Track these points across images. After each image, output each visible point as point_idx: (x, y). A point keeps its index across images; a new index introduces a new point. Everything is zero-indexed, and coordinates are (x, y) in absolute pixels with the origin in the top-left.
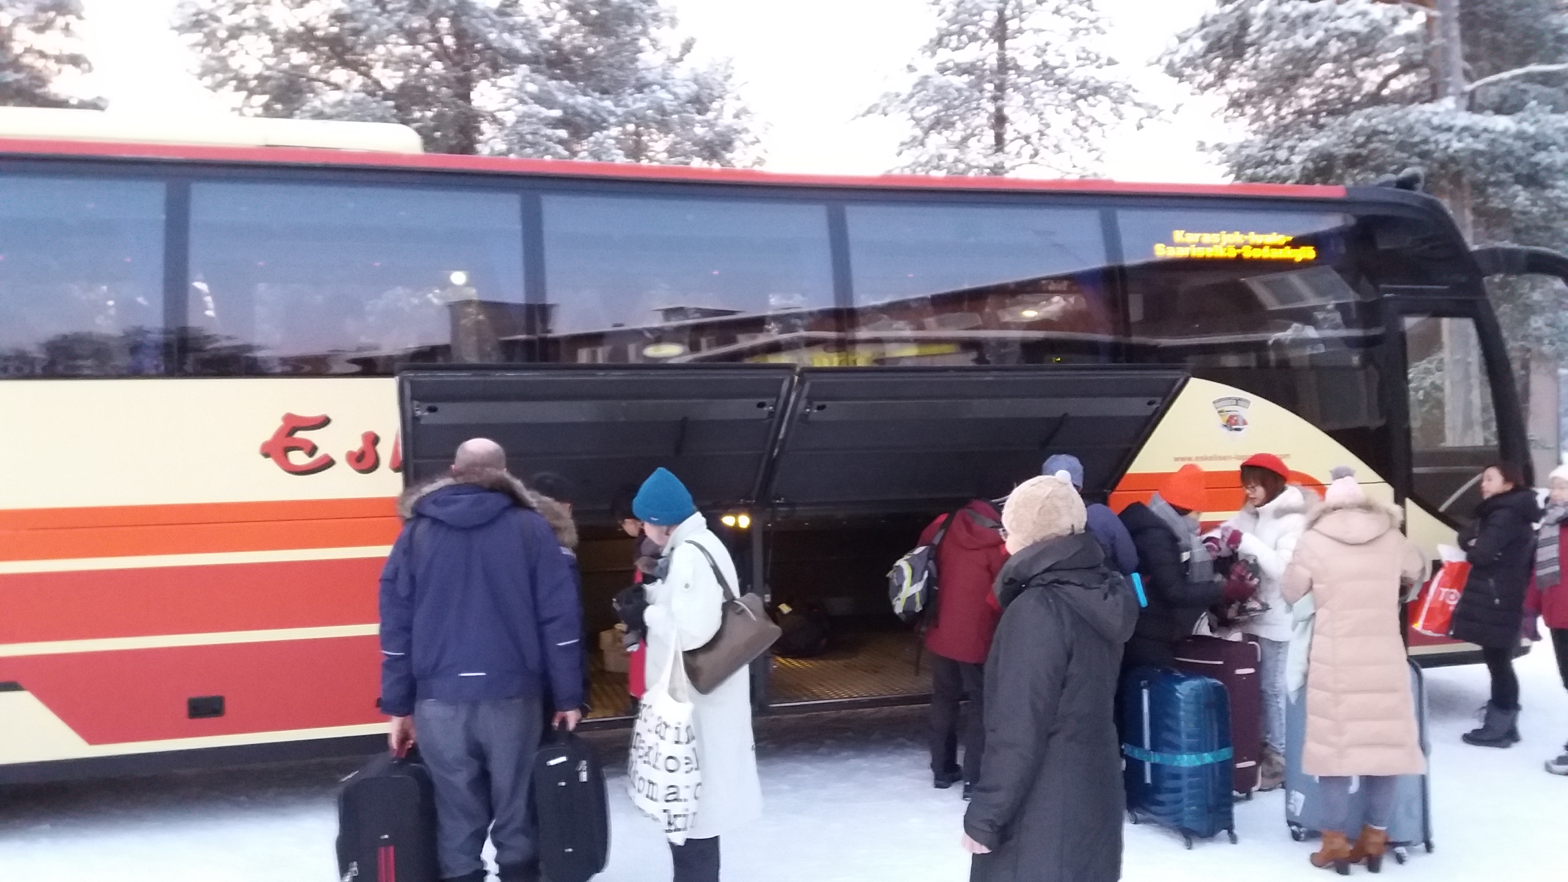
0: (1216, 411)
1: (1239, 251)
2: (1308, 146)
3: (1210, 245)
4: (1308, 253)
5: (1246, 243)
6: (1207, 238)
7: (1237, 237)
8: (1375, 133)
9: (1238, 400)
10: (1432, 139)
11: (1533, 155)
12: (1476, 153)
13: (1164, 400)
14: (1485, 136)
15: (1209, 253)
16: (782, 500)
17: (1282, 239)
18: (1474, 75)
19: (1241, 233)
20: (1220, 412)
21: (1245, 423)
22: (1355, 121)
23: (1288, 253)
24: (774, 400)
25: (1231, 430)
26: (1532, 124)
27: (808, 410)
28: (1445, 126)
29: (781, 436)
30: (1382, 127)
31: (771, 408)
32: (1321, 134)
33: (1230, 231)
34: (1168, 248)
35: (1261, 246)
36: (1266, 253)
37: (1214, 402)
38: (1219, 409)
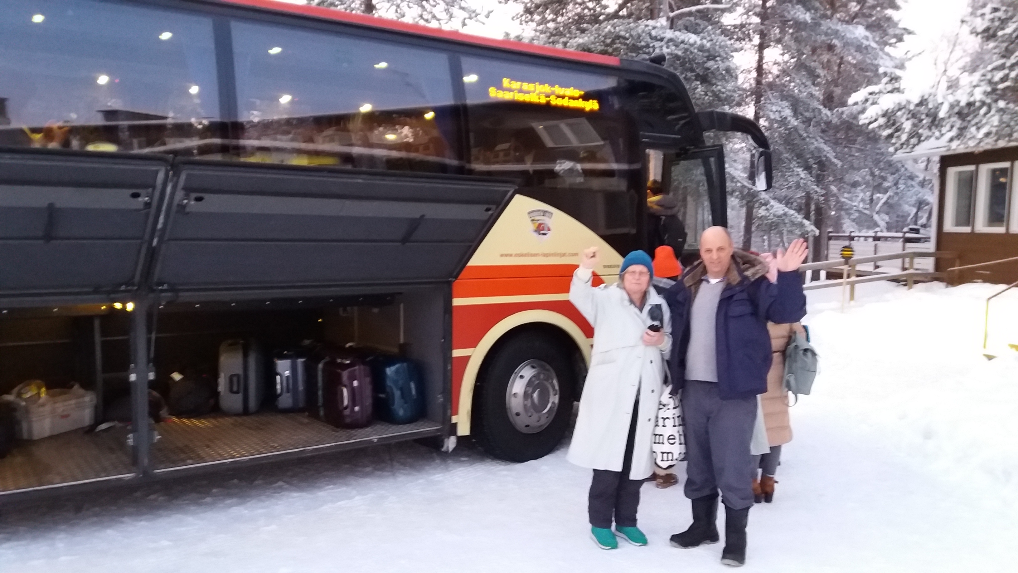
0: (529, 220)
1: (548, 99)
2: (576, 42)
3: (528, 92)
4: (592, 105)
5: (553, 93)
6: (526, 86)
7: (546, 88)
8: (618, 37)
9: (545, 213)
10: (651, 45)
11: (706, 63)
12: (677, 57)
13: (497, 208)
14: (682, 46)
15: (527, 98)
16: (165, 287)
17: (577, 93)
18: (675, 8)
19: (550, 85)
20: (533, 220)
21: (549, 230)
22: (606, 28)
23: (580, 104)
24: (150, 190)
25: (540, 234)
26: (708, 42)
27: (185, 201)
28: (659, 37)
29: (160, 226)
30: (622, 33)
31: (147, 199)
32: (583, 35)
33: (542, 83)
34: (498, 91)
35: (563, 97)
36: (565, 103)
37: (529, 213)
38: (532, 218)
